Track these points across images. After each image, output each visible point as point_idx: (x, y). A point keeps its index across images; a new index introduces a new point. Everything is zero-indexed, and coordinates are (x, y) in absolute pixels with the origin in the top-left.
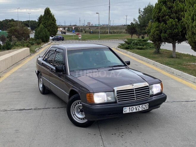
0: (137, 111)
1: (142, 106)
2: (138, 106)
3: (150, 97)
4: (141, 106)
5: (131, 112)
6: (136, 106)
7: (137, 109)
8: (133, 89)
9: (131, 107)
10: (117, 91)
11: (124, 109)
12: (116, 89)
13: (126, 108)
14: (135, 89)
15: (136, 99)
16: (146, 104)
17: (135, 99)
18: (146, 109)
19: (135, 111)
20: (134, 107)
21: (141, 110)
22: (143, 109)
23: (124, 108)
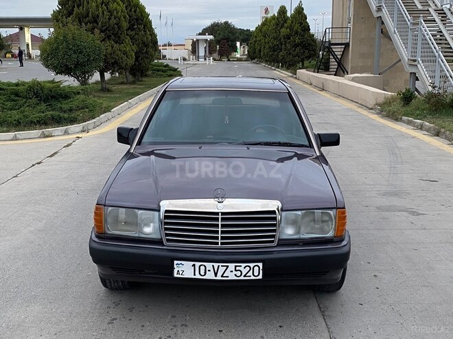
0: (219, 277)
1: (237, 268)
2: (220, 264)
3: (278, 245)
4: (232, 266)
5: (198, 276)
6: (216, 265)
7: (220, 274)
8: (217, 214)
9: (198, 264)
10: (167, 211)
11: (175, 266)
12: (166, 205)
13: (183, 262)
14: (223, 214)
15: (222, 243)
16: (252, 265)
17: (217, 243)
18: (253, 278)
19: (210, 276)
20: (209, 265)
21: (232, 277)
22: (242, 278)
23: (176, 262)
